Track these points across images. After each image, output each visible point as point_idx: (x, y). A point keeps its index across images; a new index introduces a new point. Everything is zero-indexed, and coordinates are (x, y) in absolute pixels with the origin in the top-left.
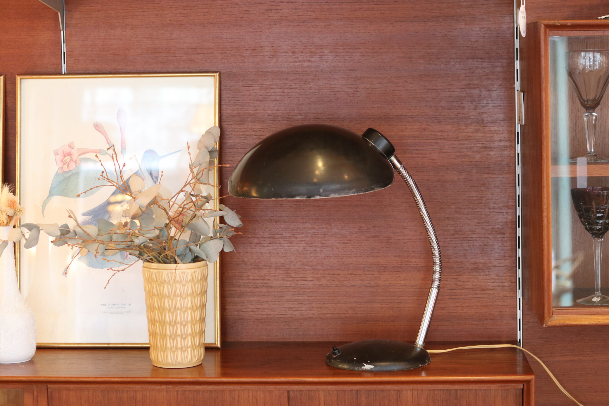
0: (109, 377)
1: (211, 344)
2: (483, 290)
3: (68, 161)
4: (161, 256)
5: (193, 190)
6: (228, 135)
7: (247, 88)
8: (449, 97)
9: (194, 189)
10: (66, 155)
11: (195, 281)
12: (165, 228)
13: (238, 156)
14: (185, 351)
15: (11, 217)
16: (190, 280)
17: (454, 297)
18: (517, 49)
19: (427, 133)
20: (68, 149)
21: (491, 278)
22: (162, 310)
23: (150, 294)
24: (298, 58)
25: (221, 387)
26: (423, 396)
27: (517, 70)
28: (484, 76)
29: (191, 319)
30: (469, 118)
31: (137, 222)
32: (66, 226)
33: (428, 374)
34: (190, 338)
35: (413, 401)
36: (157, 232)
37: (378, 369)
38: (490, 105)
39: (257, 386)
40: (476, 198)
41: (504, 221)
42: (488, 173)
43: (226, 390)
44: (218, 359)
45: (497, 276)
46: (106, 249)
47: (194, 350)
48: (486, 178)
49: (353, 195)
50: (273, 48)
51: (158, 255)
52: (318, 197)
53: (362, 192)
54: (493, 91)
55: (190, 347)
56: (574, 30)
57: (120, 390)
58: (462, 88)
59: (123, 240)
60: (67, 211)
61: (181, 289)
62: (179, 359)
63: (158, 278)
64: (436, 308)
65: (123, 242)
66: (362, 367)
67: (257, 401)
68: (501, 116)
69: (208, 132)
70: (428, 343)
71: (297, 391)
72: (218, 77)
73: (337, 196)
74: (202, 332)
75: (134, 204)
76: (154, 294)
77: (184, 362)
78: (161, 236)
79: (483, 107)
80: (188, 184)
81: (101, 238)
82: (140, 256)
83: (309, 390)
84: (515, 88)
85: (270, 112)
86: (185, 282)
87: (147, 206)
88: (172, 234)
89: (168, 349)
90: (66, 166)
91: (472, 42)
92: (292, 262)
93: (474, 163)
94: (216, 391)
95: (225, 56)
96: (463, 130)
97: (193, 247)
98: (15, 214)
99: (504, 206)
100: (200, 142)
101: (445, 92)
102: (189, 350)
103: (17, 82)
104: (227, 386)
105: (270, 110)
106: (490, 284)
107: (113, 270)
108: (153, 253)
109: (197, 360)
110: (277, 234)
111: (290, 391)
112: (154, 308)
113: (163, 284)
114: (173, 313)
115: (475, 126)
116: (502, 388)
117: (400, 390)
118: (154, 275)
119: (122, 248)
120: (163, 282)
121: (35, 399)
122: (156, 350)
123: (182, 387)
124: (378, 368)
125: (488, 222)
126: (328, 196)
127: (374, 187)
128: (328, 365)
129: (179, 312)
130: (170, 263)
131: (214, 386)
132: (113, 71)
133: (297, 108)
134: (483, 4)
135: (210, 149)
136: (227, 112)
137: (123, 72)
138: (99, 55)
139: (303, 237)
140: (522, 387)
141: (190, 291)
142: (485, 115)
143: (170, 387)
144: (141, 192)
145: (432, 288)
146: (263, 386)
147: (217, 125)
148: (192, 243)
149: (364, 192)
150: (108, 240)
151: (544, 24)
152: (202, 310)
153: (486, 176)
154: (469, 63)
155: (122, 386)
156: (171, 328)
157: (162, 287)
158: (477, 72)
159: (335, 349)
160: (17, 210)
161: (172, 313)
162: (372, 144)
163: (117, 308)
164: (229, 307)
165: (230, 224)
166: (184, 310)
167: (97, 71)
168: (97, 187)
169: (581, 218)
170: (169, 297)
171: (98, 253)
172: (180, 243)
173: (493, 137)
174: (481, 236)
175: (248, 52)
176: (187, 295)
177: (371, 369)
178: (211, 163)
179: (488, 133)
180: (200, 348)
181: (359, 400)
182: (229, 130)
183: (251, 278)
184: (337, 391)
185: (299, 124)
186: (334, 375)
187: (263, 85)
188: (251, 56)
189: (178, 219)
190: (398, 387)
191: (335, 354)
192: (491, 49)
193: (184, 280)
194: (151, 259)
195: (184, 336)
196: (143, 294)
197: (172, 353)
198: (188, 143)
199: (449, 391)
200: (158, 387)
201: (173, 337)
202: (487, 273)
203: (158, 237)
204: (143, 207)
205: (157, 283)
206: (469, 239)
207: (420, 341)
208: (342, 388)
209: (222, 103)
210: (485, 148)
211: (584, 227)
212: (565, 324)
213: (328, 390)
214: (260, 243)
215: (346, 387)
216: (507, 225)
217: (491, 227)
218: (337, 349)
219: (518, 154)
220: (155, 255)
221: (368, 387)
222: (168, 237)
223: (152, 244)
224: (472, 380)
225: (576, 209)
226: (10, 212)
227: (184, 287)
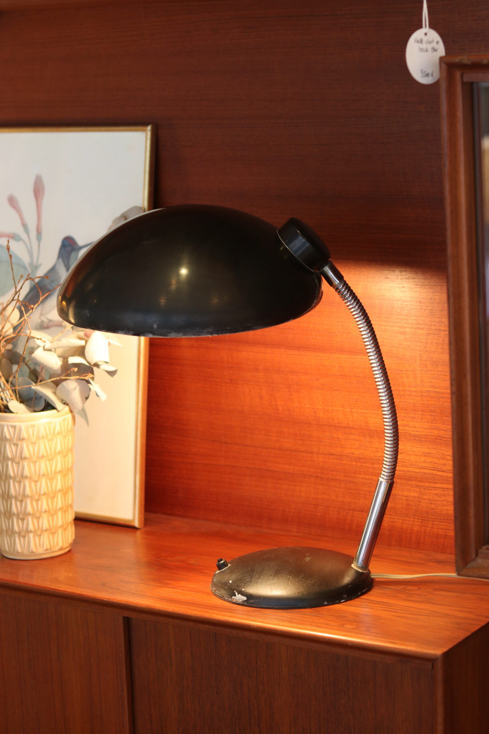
26: (301, 655)
35: (289, 660)
66: (233, 597)
114: (4, 483)
140: (430, 667)
177: (243, 602)
181: (217, 644)
207: (360, 559)
227: (16, 447)
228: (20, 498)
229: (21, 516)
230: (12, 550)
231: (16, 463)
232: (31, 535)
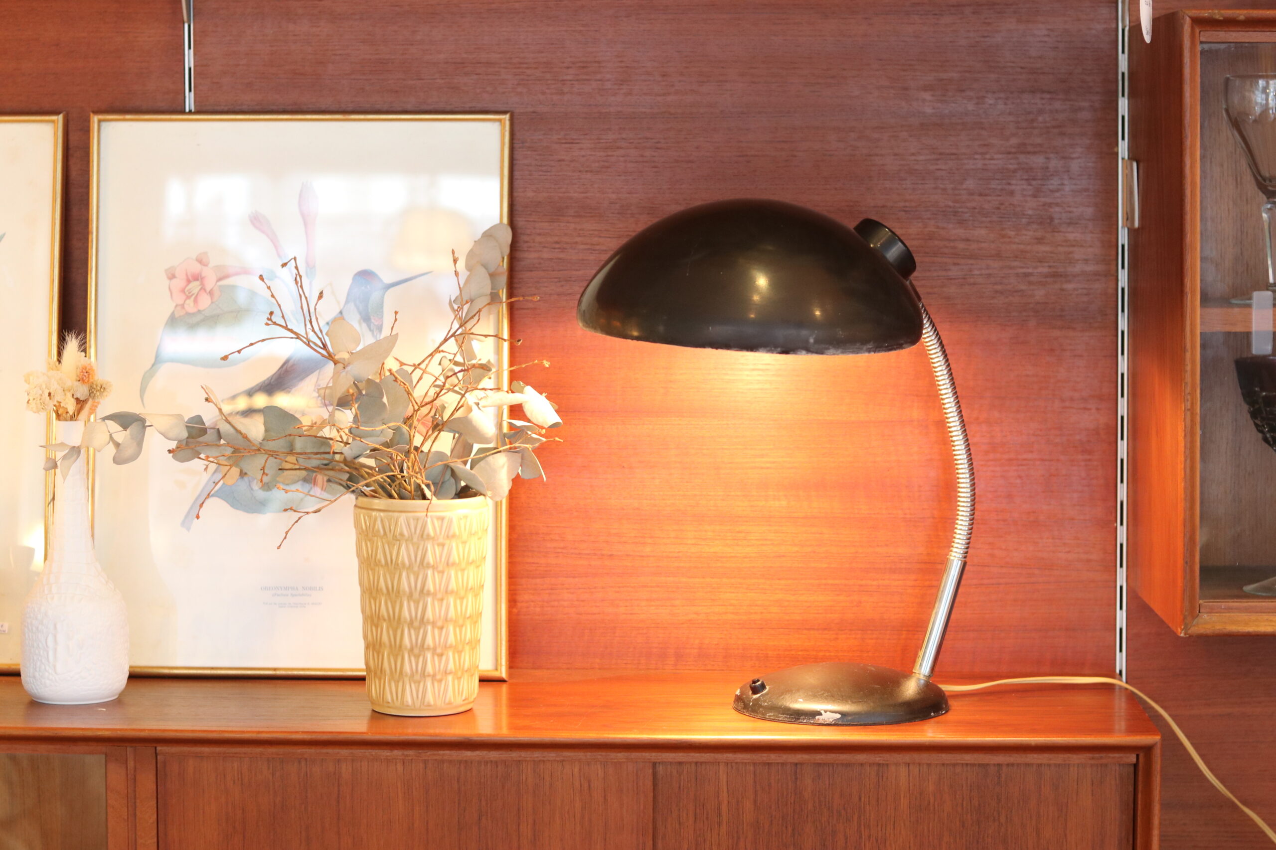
0: (285, 732)
1: (488, 671)
2: (1046, 567)
3: (195, 291)
4: (394, 485)
5: (460, 349)
6: (527, 242)
7: (567, 145)
8: (983, 169)
9: (463, 348)
10: (191, 279)
11: (465, 536)
12: (405, 425)
13: (547, 287)
14: (440, 681)
15: (83, 401)
16: (454, 536)
18: (1123, 74)
19: (936, 243)
20: (196, 268)
21: (1064, 544)
22: (394, 594)
23: (368, 563)
24: (673, 86)
26: (930, 778)
27: (1123, 117)
28: (1054, 127)
29: (455, 614)
30: (1024, 215)
32: (198, 419)
34: (450, 654)
35: (911, 788)
38: (1067, 188)
39: (589, 754)
40: (1034, 379)
41: (1092, 425)
42: (1061, 328)
43: (526, 761)
44: (503, 700)
45: (1077, 539)
46: (281, 469)
47: (458, 679)
48: (1056, 339)
50: (623, 64)
54: (1072, 158)
55: (450, 673)
56: (1251, 29)
57: (306, 760)
58: (1009, 153)
59: (315, 450)
60: (202, 387)
61: (435, 552)
62: (429, 698)
63: (387, 531)
65: (317, 453)
67: (589, 785)
68: (1089, 211)
69: (488, 235)
71: (671, 763)
72: (508, 123)
74: (475, 643)
75: (344, 374)
76: (377, 563)
77: (439, 703)
79: (1052, 191)
80: (453, 335)
81: (271, 446)
82: (350, 485)
83: (696, 763)
84: (1117, 154)
85: (614, 196)
86: (444, 539)
87: (368, 380)
88: (415, 444)
89: (406, 675)
90: (190, 302)
91: (1030, 58)
92: (655, 505)
93: (1031, 306)
94: (504, 762)
95: (523, 80)
96: (1010, 237)
97: (459, 467)
98: (92, 395)
99: (1091, 396)
100: (473, 251)
101: (975, 159)
103: (91, 128)
105: (613, 193)
106: (1061, 555)
109: (464, 701)
110: (626, 447)
111: (658, 765)
112: (379, 590)
113: (398, 542)
114: (417, 603)
115: (1034, 231)
116: (1092, 762)
117: (883, 764)
118: (379, 522)
119: (314, 468)
120: (398, 539)
121: (129, 776)
122: (380, 680)
123: (434, 754)
125: (1060, 428)
129: (429, 600)
130: (412, 499)
132: (290, 108)
133: (669, 189)
135: (492, 270)
136: (526, 194)
137: (311, 110)
138: (263, 73)
140: (1134, 760)
141: (453, 557)
142: (1057, 209)
143: (411, 753)
146: (604, 754)
147: (505, 220)
148: (457, 460)
150: (284, 450)
151: (1190, 17)
153: (1056, 333)
154: (1025, 101)
155: (311, 750)
156: (413, 632)
157: (396, 548)
158: (1040, 119)
160: (95, 387)
161: (414, 602)
163: (293, 595)
164: (524, 597)
165: (535, 420)
166: (440, 596)
167: (257, 108)
168: (263, 340)
169: (1256, 418)
170: (410, 568)
171: (267, 475)
172: (432, 459)
173: (1071, 253)
174: (1045, 457)
175: (571, 71)
178: (494, 296)
179: (1062, 246)
180: (471, 679)
181: (798, 783)
182: (528, 232)
183: (570, 537)
184: (754, 764)
187: (602, 141)
188: (577, 80)
190: (880, 757)
191: (755, 691)
192: (1070, 74)
193: (441, 533)
194: (374, 491)
197: (413, 686)
198: (453, 252)
199: (985, 766)
200: (385, 753)
201: (416, 651)
202: (1055, 534)
203: (388, 444)
204: (360, 384)
205: (384, 540)
207: (923, 665)
208: (765, 759)
209: (515, 177)
210: (1055, 275)
211: (1260, 435)
212: (1225, 631)
213: (736, 763)
214: (588, 467)
215: (772, 757)
216: (1098, 434)
217: (1064, 438)
219: (1123, 290)
220: (381, 481)
221: (819, 757)
222: (408, 448)
224: (1033, 743)
225: (1244, 399)
226: (82, 391)
227: (441, 548)
228: (439, 624)
229: (439, 651)
230: (418, 704)
231: (439, 572)
232: (450, 678)
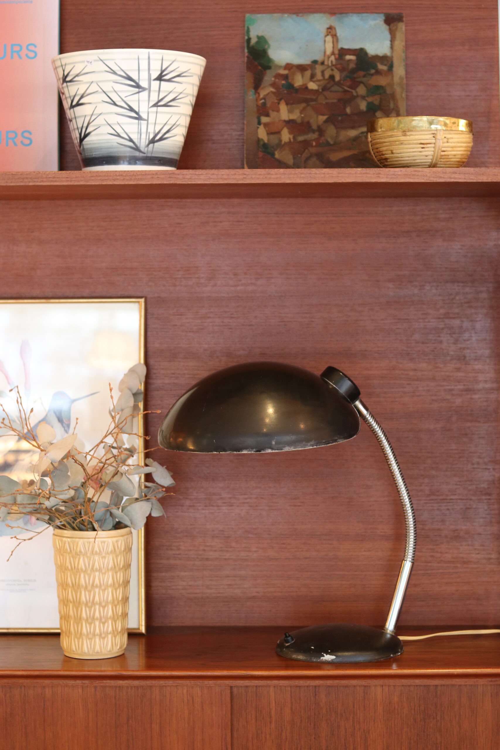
1: (134, 629)
2: (465, 563)
4: (76, 522)
5: (115, 440)
6: (155, 374)
7: (178, 317)
8: (424, 328)
9: (117, 439)
11: (118, 552)
12: (82, 487)
13: (170, 400)
14: (104, 638)
16: (111, 552)
17: (429, 572)
19: (397, 372)
21: (475, 549)
22: (76, 587)
23: (61, 568)
24: (240, 281)
25: (149, 682)
26: (395, 694)
28: (466, 303)
29: (112, 598)
30: (449, 354)
31: (48, 479)
33: (400, 667)
34: (110, 622)
35: (384, 699)
36: (72, 493)
37: (340, 660)
38: (474, 339)
39: (193, 681)
40: (456, 452)
41: (490, 479)
42: (471, 421)
43: (155, 686)
44: (143, 647)
45: (483, 546)
46: (9, 513)
47: (115, 637)
48: (469, 427)
49: (311, 447)
50: (211, 268)
51: (73, 520)
52: (270, 451)
53: (323, 445)
54: (477, 321)
55: (110, 633)
57: (25, 686)
58: (439, 318)
59: (29, 502)
61: (100, 562)
62: (97, 648)
63: (72, 549)
64: (409, 586)
65: (30, 504)
66: (322, 658)
67: (193, 700)
68: (487, 352)
69: (132, 371)
70: (399, 628)
71: (241, 686)
72: (143, 304)
73: (292, 449)
74: (125, 615)
75: (45, 458)
76: (66, 569)
77: (103, 651)
78: (76, 497)
79: (465, 340)
80: (109, 434)
81: (2, 500)
82: (51, 522)
83: (256, 686)
85: (206, 346)
86: (105, 554)
87: (60, 461)
88: (90, 496)
89: (84, 635)
91: (451, 262)
92: (232, 528)
93: (454, 408)
94: (142, 687)
95: (152, 278)
96: (440, 368)
97: (115, 511)
99: (490, 461)
100: (122, 382)
101: (419, 322)
102: (110, 636)
104: (157, 681)
105: (206, 344)
106: (473, 555)
107: (17, 539)
108: (67, 518)
109: (119, 649)
110: (214, 494)
111: (234, 687)
112: (67, 585)
113: (78, 556)
114: (90, 592)
115: (455, 364)
116: (491, 683)
117: (367, 686)
118: (67, 545)
119: (29, 512)
120: (78, 554)
122: (68, 637)
123: (101, 683)
124: (341, 658)
125: (471, 481)
126: (282, 450)
127: (336, 438)
128: (279, 656)
129: (97, 590)
130: (87, 530)
131: (140, 681)
132: (15, 296)
133: (239, 341)
134: (465, 217)
135: (134, 391)
136: (154, 345)
139: (246, 499)
141: (111, 565)
142: (468, 351)
143: (87, 682)
144: (52, 444)
145: (405, 560)
146: (201, 681)
147: (142, 361)
148: (113, 507)
149: (324, 445)
150: (11, 502)
152: (125, 587)
153: (469, 424)
154: (448, 288)
155: (27, 681)
156: (87, 609)
157: (77, 559)
158: (457, 298)
159: (288, 635)
161: (88, 591)
162: (332, 386)
163: (18, 585)
164: (155, 584)
165: (159, 482)
166: (103, 588)
170: (85, 571)
172: (99, 505)
173: (476, 377)
174: (463, 498)
175: (181, 273)
176: (108, 569)
177: (332, 660)
178: (136, 408)
179: (471, 373)
180: (123, 634)
181: (317, 697)
182: (156, 367)
183: (183, 548)
184: (291, 687)
185: (243, 361)
186: (287, 668)
187: (199, 314)
188: (184, 278)
189: (97, 477)
190: (365, 682)
191: (287, 642)
192: (475, 271)
193: (103, 551)
194: (64, 525)
195: (103, 620)
196: (53, 568)
197: (88, 641)
198: (110, 385)
199: (428, 686)
200: (72, 682)
201: (90, 621)
202: (470, 543)
203: (72, 499)
204: (55, 463)
205: (70, 555)
206: (448, 501)
207: (390, 625)
208: (297, 683)
210: (468, 390)
213: (280, 686)
214: (193, 506)
215: (301, 682)
216: (494, 484)
217: (474, 487)
218: (289, 636)
220: (68, 520)
221: (329, 682)
222: (85, 499)
223: (65, 506)
224: (456, 673)
227: (104, 559)
230: (91, 652)
